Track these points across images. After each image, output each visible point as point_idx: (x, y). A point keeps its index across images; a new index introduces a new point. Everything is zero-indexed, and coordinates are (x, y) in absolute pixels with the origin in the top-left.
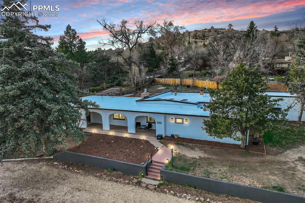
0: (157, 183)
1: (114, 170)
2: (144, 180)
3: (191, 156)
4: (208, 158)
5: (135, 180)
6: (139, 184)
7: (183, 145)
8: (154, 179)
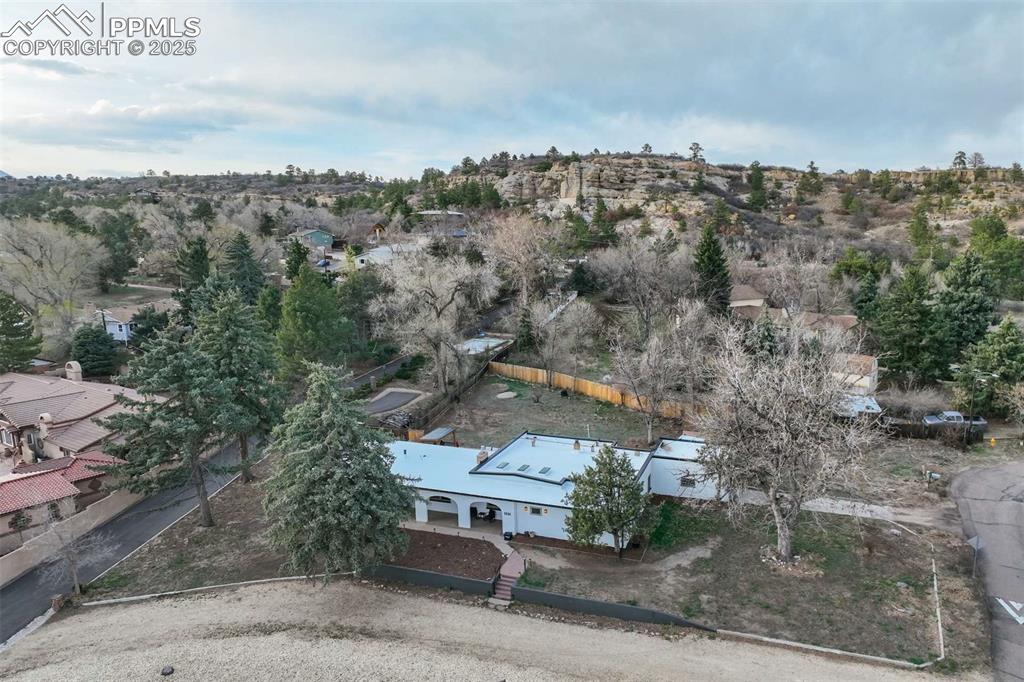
0: (508, 603)
1: (451, 589)
2: (491, 600)
3: (550, 567)
4: (571, 569)
5: (481, 601)
6: (486, 605)
7: (541, 549)
8: (503, 599)
